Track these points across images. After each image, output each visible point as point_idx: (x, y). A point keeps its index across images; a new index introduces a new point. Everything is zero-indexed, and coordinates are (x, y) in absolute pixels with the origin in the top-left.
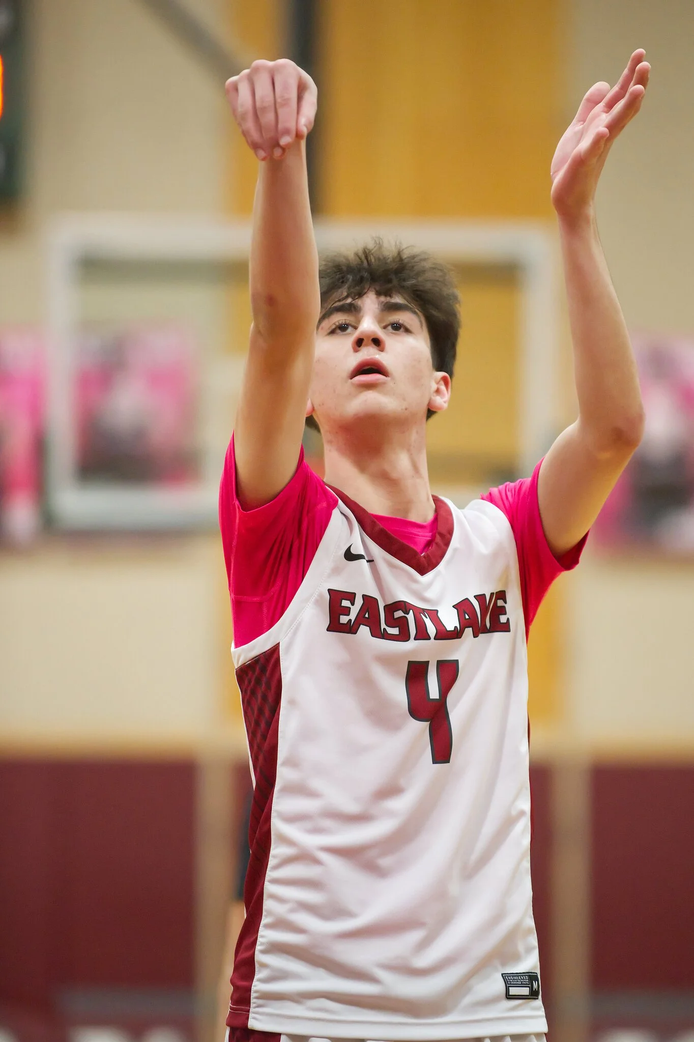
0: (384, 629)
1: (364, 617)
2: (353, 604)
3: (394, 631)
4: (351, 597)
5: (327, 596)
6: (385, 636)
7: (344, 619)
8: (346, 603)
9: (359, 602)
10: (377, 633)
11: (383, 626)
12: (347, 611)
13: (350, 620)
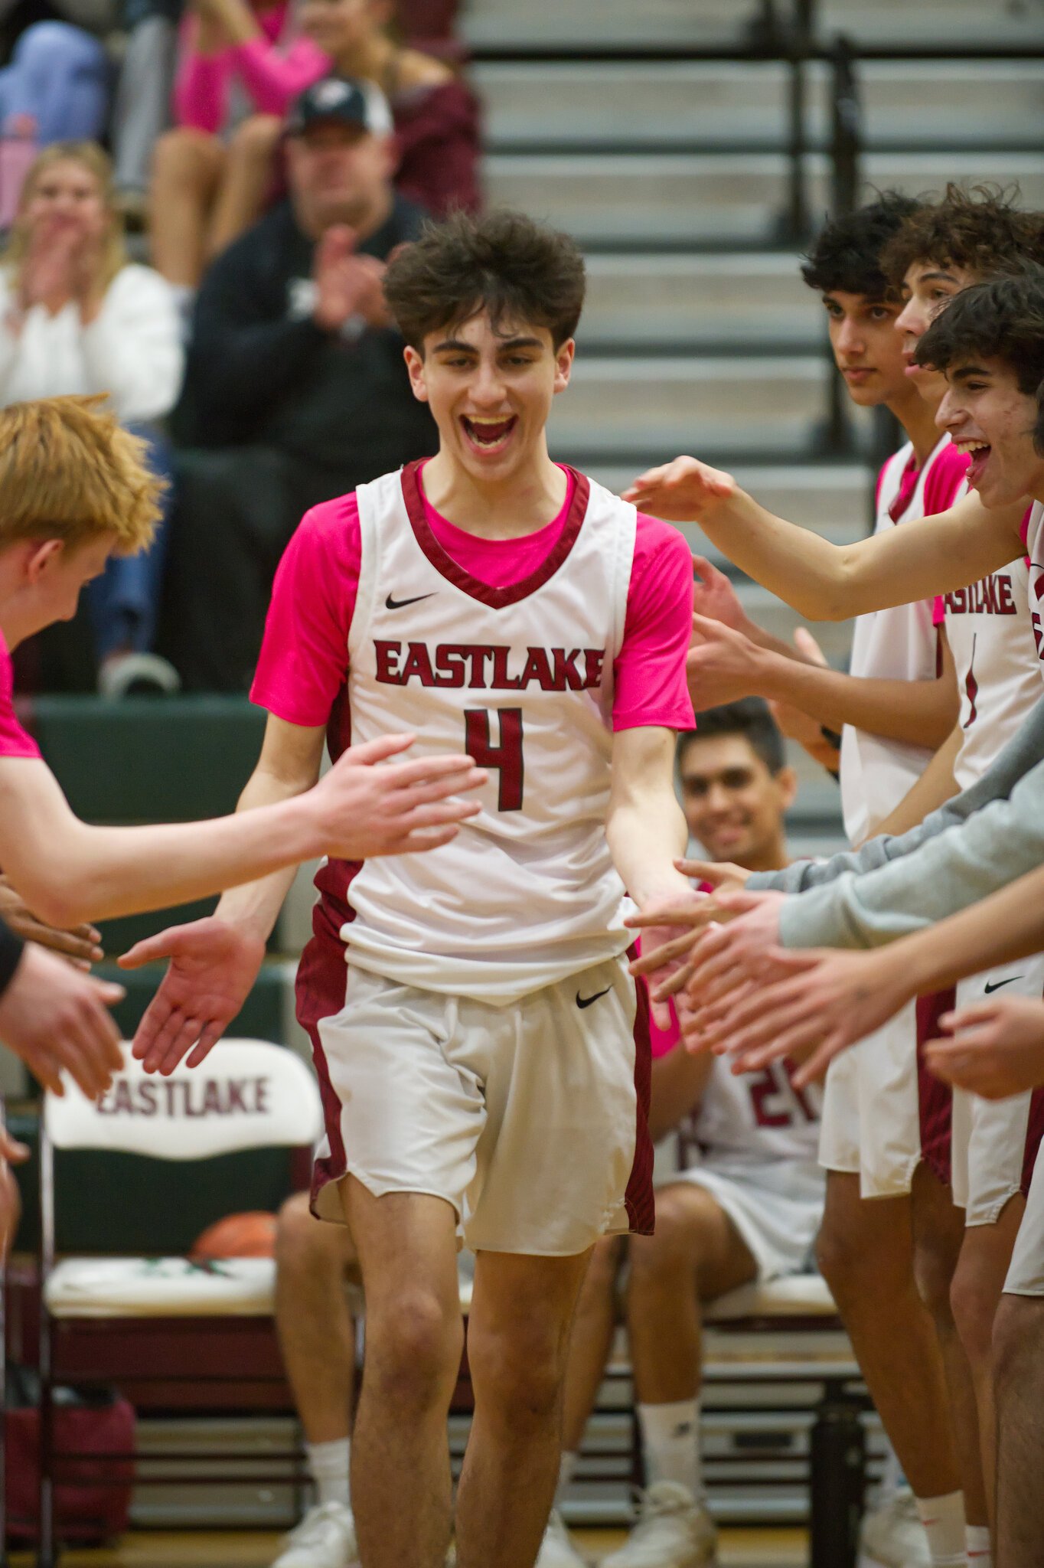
0: (437, 675)
1: (413, 665)
2: (399, 654)
3: (447, 674)
4: (396, 646)
5: (373, 649)
7: (392, 671)
8: (392, 654)
9: (405, 651)
10: (430, 680)
11: (435, 670)
12: (394, 662)
13: (398, 673)
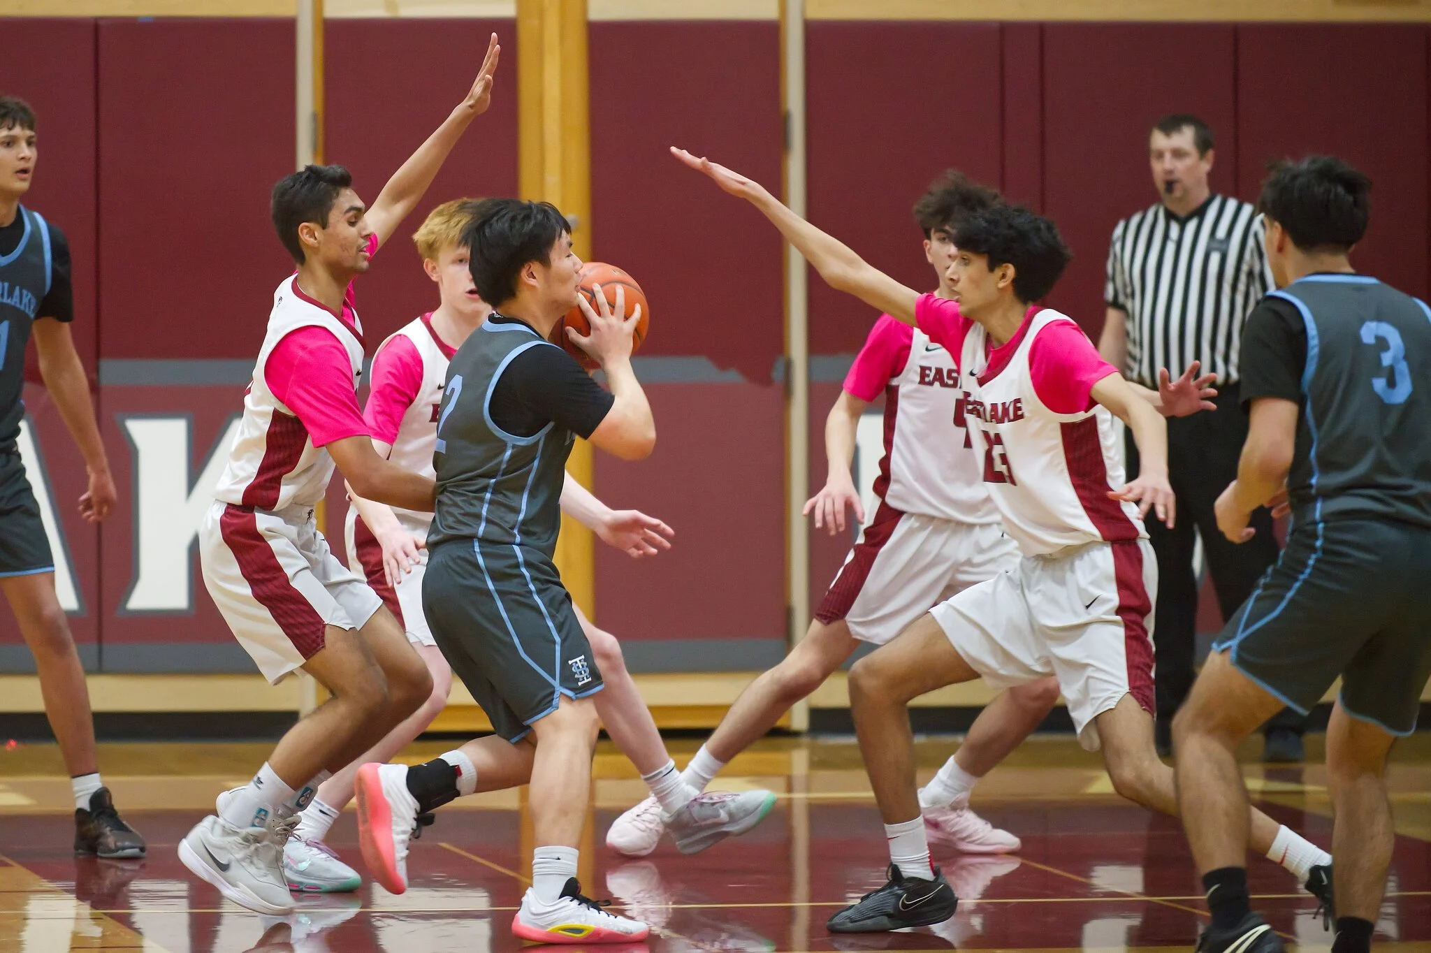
6: (946, 385)
